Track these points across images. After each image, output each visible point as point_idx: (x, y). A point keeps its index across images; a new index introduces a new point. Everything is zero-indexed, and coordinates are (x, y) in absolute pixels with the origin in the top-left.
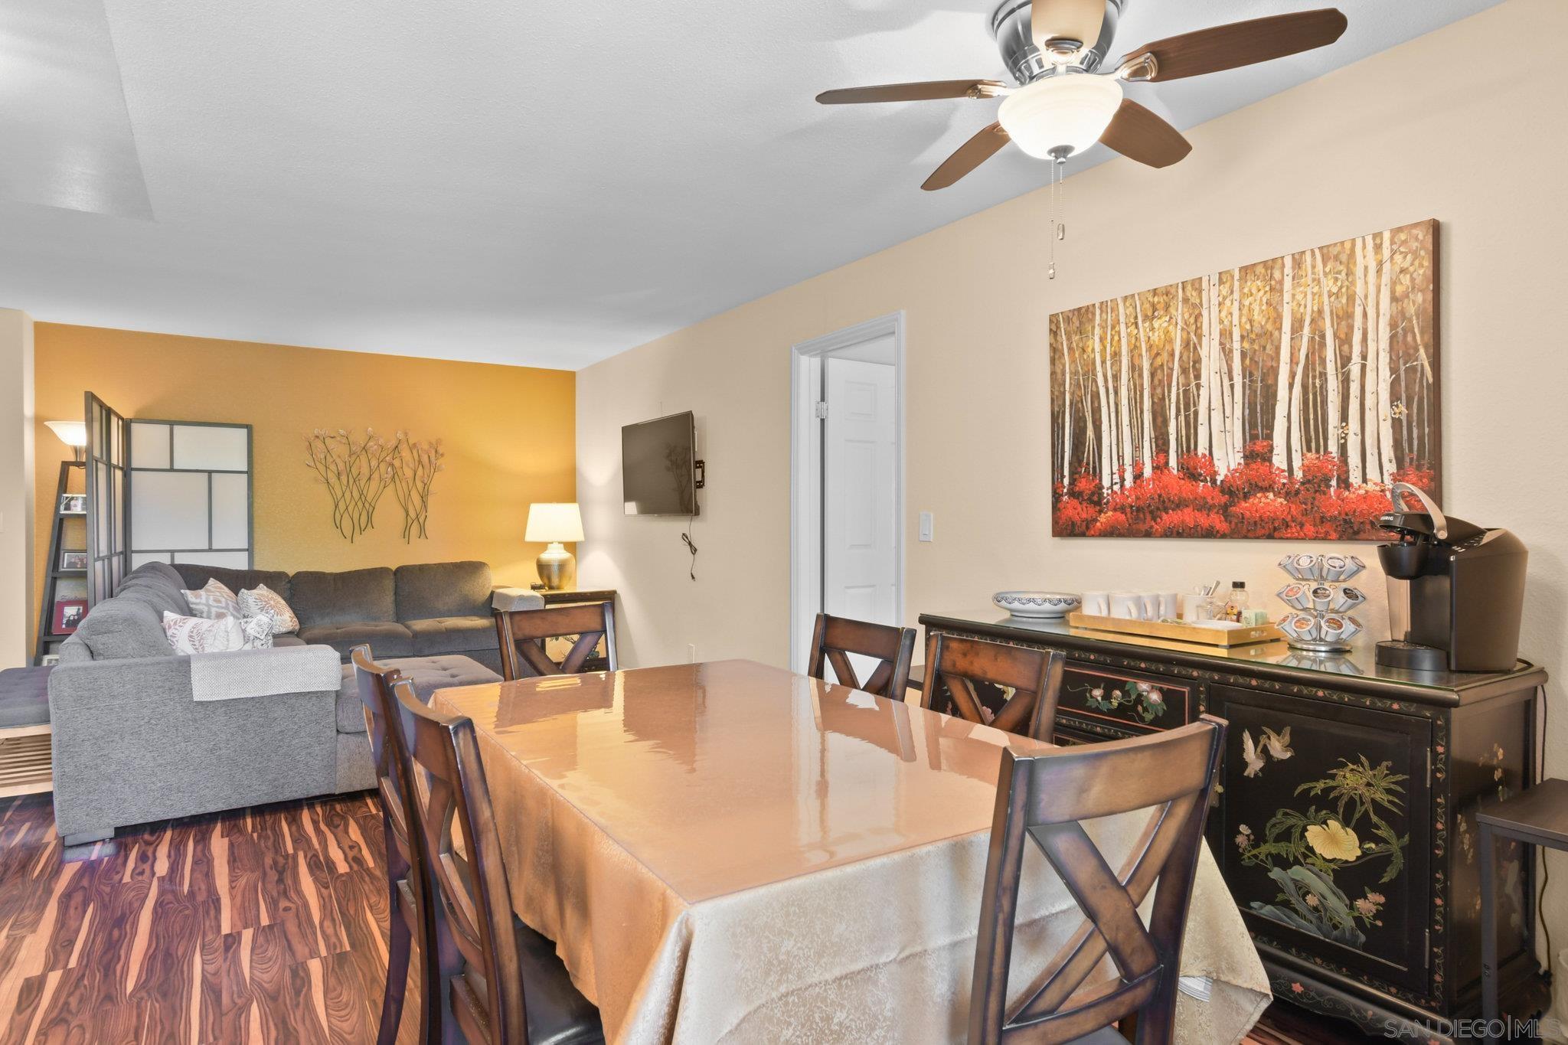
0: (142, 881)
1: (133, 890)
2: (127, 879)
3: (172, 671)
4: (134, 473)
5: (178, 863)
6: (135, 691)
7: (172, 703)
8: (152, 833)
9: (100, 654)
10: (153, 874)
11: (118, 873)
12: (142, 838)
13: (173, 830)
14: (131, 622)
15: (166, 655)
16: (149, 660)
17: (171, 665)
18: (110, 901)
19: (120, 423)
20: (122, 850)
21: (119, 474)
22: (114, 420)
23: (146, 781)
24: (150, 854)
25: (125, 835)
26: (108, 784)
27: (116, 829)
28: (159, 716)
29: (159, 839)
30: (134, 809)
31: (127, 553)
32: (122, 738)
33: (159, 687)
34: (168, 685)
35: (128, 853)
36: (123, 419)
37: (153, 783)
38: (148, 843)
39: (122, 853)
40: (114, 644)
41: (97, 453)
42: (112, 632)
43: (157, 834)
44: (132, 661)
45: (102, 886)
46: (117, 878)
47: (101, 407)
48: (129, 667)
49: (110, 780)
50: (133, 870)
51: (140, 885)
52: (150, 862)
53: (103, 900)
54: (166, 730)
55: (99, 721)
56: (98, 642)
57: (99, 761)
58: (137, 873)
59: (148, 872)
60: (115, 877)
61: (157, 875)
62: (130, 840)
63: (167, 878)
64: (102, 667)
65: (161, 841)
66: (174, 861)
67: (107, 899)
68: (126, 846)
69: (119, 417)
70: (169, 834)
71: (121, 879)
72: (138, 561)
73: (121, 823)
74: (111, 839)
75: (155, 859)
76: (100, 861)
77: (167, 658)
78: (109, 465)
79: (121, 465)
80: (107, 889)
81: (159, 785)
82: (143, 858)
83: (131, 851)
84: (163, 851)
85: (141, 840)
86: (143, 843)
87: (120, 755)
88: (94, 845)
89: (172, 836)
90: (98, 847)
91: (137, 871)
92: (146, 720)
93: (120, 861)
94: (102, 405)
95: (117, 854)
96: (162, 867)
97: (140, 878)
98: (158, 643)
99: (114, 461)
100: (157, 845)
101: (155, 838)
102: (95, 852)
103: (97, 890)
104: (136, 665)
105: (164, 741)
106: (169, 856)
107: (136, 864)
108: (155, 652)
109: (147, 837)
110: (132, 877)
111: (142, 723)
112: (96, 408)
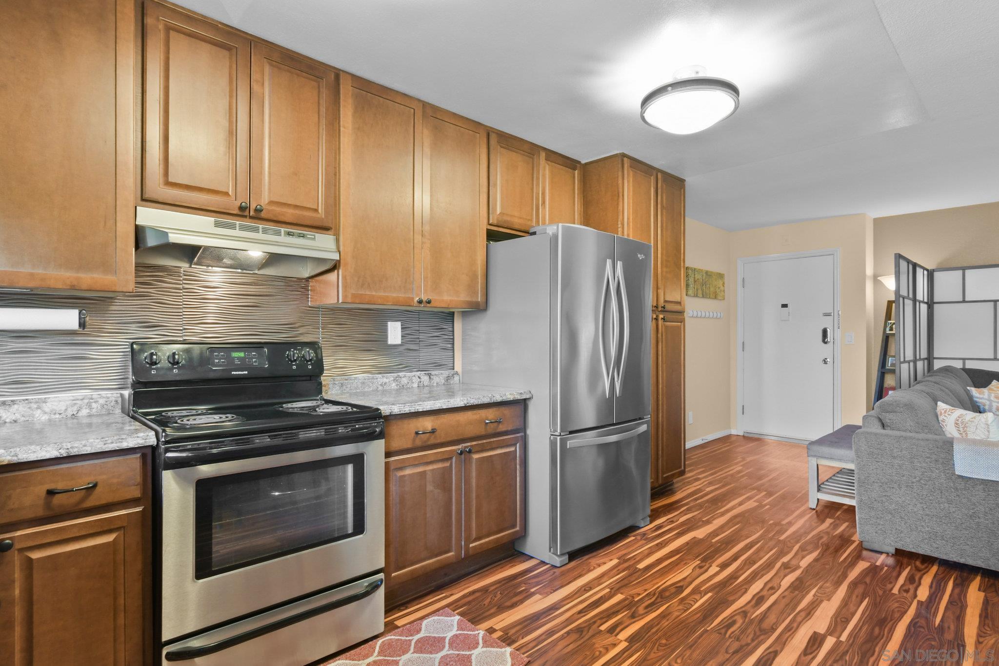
0: (906, 598)
1: (897, 602)
2: (895, 591)
3: (938, 448)
4: (936, 306)
5: (937, 596)
6: (909, 456)
7: (937, 471)
8: (923, 562)
9: (888, 426)
10: (915, 596)
11: (891, 583)
12: (915, 563)
13: (939, 566)
14: (909, 407)
15: (936, 435)
16: (921, 436)
17: (937, 443)
18: (880, 603)
19: (926, 272)
20: (898, 567)
21: (924, 307)
22: (919, 272)
23: (918, 523)
24: (917, 578)
25: (902, 556)
26: (890, 516)
27: (896, 549)
28: (927, 479)
29: (928, 569)
30: (908, 540)
31: (930, 359)
32: (900, 488)
33: (928, 458)
34: (934, 457)
35: (902, 570)
36: (927, 270)
37: (922, 526)
38: (918, 570)
39: (898, 569)
40: (897, 421)
41: (904, 292)
42: (895, 412)
43: (926, 565)
44: (911, 434)
45: (877, 588)
46: (889, 586)
47: (908, 262)
48: (906, 438)
49: (891, 514)
50: (902, 586)
51: (903, 600)
52: (915, 585)
53: (875, 600)
54: (933, 490)
55: (884, 471)
56: (888, 418)
57: (884, 499)
58: (904, 589)
59: (912, 591)
60: (888, 585)
61: (918, 598)
62: (905, 561)
63: (925, 604)
64: (887, 435)
65: (927, 572)
66: (934, 593)
67: (878, 600)
68: (902, 564)
69: (924, 269)
70: (935, 568)
71: (892, 589)
72: (937, 365)
73: (900, 547)
74: (893, 555)
75: (920, 584)
76: (881, 568)
77: (936, 437)
78: (914, 300)
79: (926, 300)
80: (881, 593)
81: (927, 529)
82: (911, 579)
83: (904, 570)
84: (927, 580)
85: (913, 565)
86: (914, 569)
87: (898, 499)
88: (881, 554)
89: (937, 572)
90: (883, 557)
91: (904, 588)
92: (917, 479)
93: (895, 574)
94: (909, 262)
95: (894, 568)
96: (923, 593)
97: (905, 594)
98: (933, 425)
99: (920, 297)
100: (924, 574)
101: (923, 567)
102: (881, 559)
103: (874, 589)
104: (911, 438)
105: (931, 498)
106: (931, 587)
107: (905, 581)
108: (927, 431)
109: (918, 563)
110: (899, 591)
111: (914, 480)
112: (903, 264)
